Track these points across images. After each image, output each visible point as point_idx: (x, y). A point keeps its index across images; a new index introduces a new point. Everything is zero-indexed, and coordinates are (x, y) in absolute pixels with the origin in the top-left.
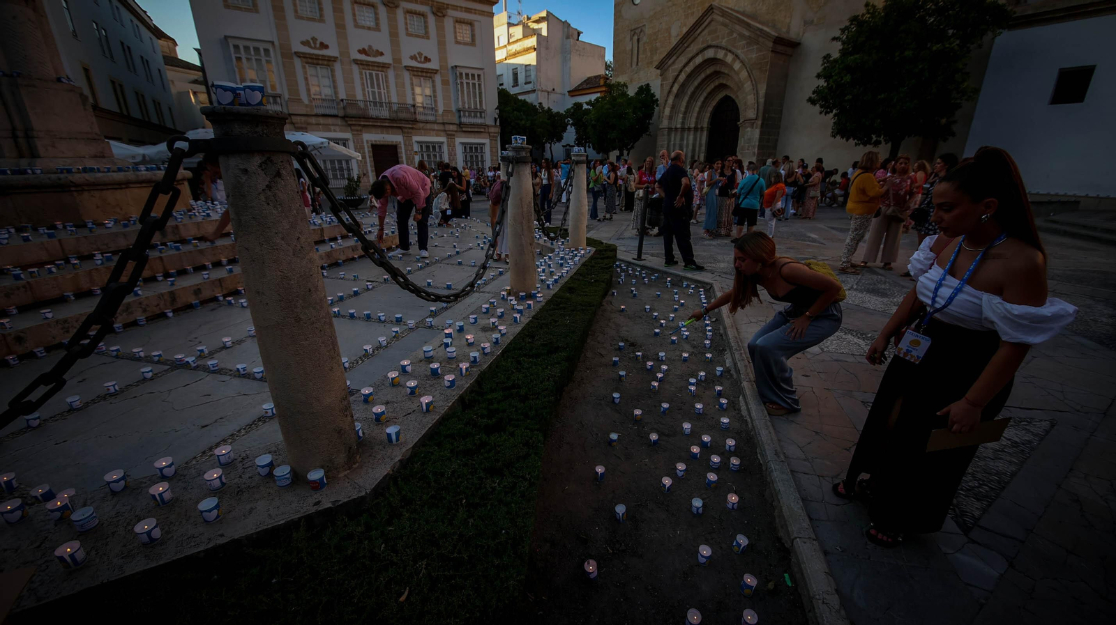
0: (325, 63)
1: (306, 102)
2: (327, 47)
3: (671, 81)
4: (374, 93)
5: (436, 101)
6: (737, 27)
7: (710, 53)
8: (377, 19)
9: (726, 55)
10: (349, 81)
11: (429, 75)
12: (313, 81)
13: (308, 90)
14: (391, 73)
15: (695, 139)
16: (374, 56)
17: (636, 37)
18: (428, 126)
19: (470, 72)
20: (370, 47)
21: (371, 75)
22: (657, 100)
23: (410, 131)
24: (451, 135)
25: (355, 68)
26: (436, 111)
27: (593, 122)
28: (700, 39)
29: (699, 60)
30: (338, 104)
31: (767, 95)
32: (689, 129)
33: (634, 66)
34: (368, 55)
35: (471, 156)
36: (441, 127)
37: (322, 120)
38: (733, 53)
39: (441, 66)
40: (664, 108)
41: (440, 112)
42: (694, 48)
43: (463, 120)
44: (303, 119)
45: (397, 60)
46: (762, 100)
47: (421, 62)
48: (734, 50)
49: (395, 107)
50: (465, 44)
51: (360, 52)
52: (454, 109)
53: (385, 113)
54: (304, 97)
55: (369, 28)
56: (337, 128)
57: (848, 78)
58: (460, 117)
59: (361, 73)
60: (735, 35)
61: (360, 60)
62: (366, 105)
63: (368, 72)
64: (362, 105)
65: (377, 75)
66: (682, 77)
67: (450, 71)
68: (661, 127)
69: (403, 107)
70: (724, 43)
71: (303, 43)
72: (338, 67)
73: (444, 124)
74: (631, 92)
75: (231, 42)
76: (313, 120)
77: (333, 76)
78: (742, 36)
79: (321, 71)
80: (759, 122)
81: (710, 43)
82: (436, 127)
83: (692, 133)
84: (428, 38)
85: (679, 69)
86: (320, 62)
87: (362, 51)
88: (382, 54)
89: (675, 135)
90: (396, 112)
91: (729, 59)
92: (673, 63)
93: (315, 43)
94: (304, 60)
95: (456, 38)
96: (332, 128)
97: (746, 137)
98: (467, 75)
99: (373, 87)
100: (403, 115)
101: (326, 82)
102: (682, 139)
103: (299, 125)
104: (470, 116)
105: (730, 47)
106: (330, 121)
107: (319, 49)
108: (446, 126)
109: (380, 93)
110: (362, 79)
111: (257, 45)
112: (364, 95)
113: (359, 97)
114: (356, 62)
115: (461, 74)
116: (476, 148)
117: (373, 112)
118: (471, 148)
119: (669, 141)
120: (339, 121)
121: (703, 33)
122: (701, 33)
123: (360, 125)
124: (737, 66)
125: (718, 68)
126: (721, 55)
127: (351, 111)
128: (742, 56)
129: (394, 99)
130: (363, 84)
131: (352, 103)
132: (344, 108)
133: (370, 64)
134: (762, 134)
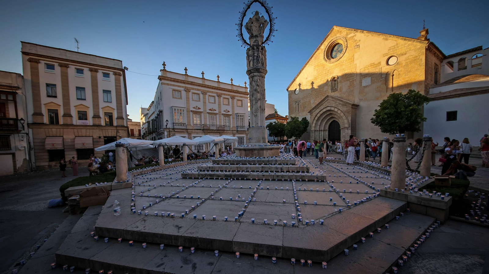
0: (199, 113)
1: (192, 125)
2: (200, 109)
3: (314, 116)
4: (212, 122)
5: (230, 124)
6: (338, 101)
7: (329, 108)
8: (215, 100)
9: (335, 109)
10: (205, 118)
11: (229, 116)
12: (195, 119)
13: (193, 122)
14: (218, 116)
15: (324, 133)
16: (213, 111)
17: (297, 104)
18: (228, 132)
19: (241, 115)
20: (212, 108)
21: (212, 117)
22: (309, 122)
23: (222, 133)
24: (234, 134)
25: (208, 115)
26: (230, 127)
27: (290, 129)
28: (324, 104)
29: (324, 110)
30: (201, 125)
31: (352, 120)
32: (322, 130)
33: (297, 112)
34: (212, 111)
35: (240, 141)
36: (232, 132)
37: (196, 131)
38: (337, 108)
39: (232, 113)
40: (312, 124)
41: (231, 127)
42: (322, 107)
43: (238, 129)
44: (191, 130)
45: (220, 112)
46: (350, 122)
47: (227, 112)
48: (338, 107)
49: (218, 126)
50: (226, 105)
51: (209, 110)
52: (235, 126)
53: (215, 128)
54: (192, 124)
55: (213, 103)
56: (200, 133)
57: (386, 116)
58: (237, 128)
59: (209, 116)
60: (337, 103)
61: (193, 111)
62: (209, 126)
63: (211, 116)
64: (208, 126)
65: (214, 117)
66: (319, 115)
67: (235, 115)
68: (311, 130)
69: (220, 126)
70: (333, 106)
71: (193, 108)
72: (202, 114)
73: (232, 131)
74: (300, 120)
75: (174, 108)
76: (194, 131)
77: (201, 117)
78: (340, 104)
79: (198, 116)
80: (350, 128)
81: (328, 106)
82: (230, 132)
83: (323, 131)
84: (229, 105)
85: (317, 113)
86: (198, 113)
87: (210, 110)
88: (216, 110)
89: (317, 133)
90: (218, 127)
91: (336, 110)
92: (315, 111)
93: (197, 108)
94: (193, 113)
95: (237, 105)
96: (199, 133)
97: (346, 133)
98: (240, 116)
99: (212, 120)
100: (220, 129)
101: (198, 119)
102: (319, 134)
103: (189, 133)
104: (240, 128)
105: (336, 107)
106: (199, 131)
107: (198, 109)
108: (233, 131)
109: (214, 122)
110: (209, 118)
111: (181, 108)
112: (209, 123)
113: (208, 123)
114: (208, 113)
115: (239, 115)
116: (242, 138)
117: (211, 128)
118: (240, 138)
119: (315, 134)
120: (201, 131)
121: (326, 103)
122: (325, 102)
123: (207, 132)
124: (339, 112)
125: (331, 112)
126: (333, 109)
127: (205, 128)
128: (341, 109)
129: (218, 124)
130: (209, 119)
131: (205, 125)
132: (203, 127)
133: (212, 113)
134: (351, 131)
